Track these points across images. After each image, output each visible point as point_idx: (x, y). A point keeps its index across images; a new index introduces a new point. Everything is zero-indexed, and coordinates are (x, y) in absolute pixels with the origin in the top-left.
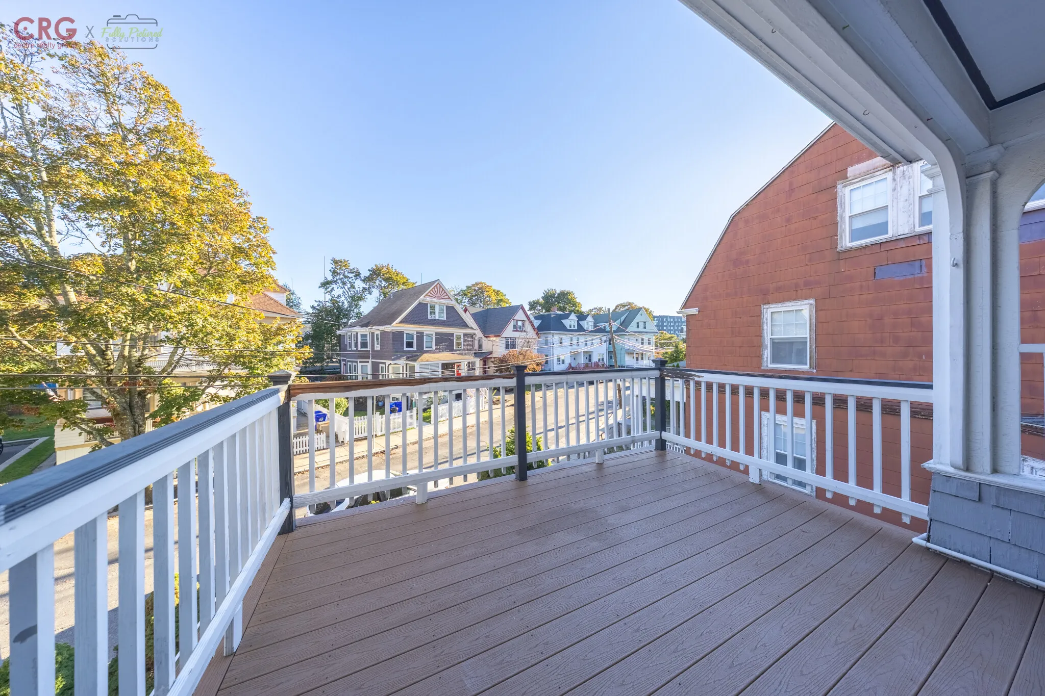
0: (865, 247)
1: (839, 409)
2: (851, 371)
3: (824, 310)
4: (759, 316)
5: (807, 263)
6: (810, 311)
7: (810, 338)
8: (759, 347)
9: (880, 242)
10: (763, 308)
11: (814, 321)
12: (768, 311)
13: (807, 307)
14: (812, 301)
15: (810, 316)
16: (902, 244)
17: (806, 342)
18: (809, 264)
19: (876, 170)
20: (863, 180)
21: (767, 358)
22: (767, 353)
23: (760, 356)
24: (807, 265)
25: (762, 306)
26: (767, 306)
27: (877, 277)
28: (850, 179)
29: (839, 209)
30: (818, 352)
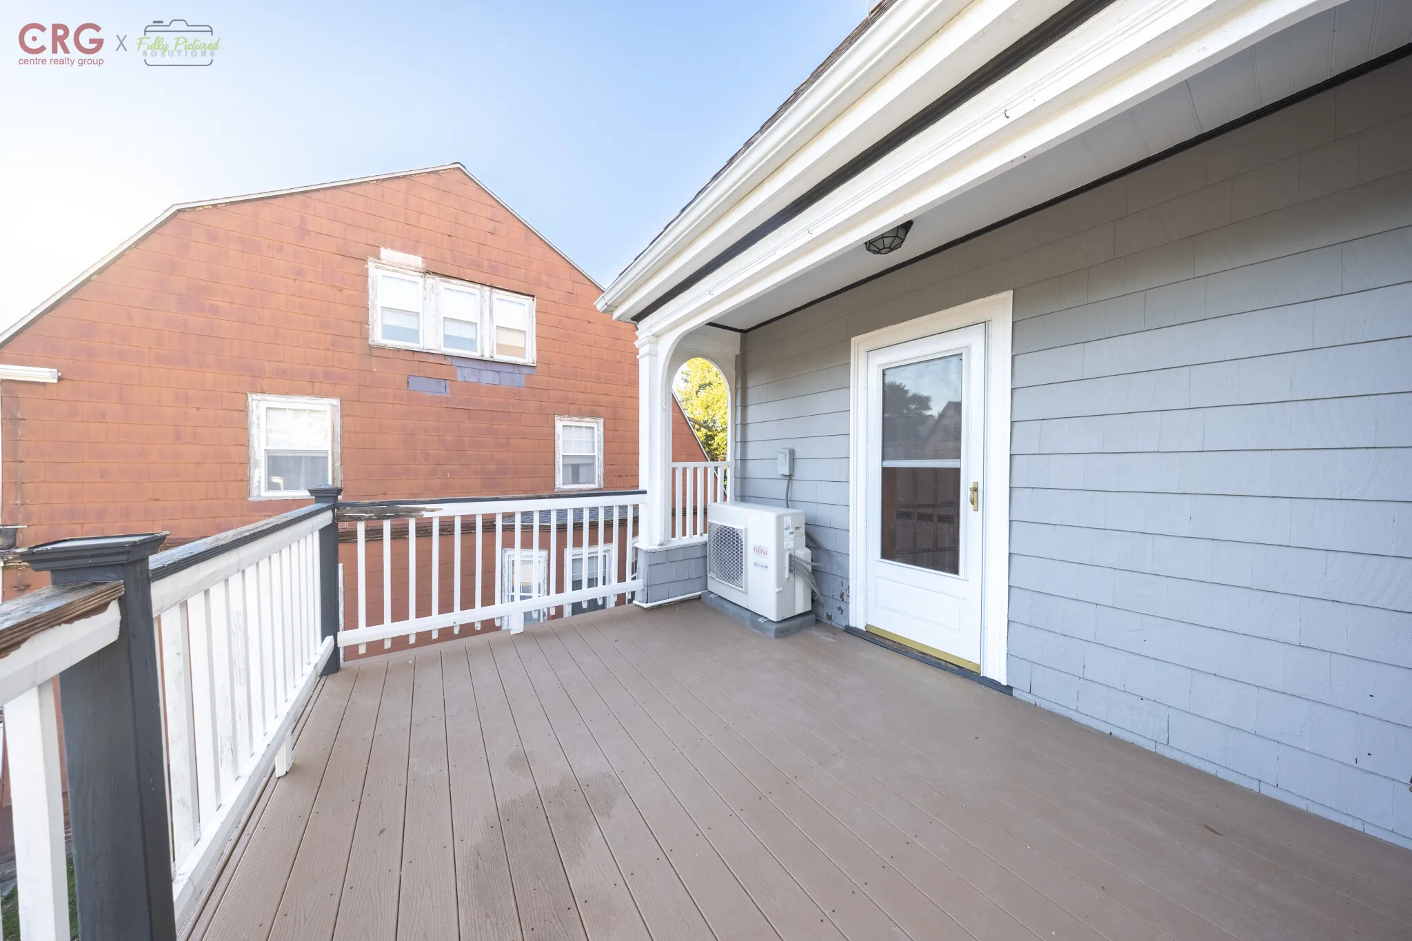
0: (399, 350)
1: (371, 542)
2: (384, 494)
3: (353, 416)
4: (244, 411)
5: (328, 347)
6: (333, 414)
7: (333, 453)
8: (245, 462)
9: (414, 349)
10: (250, 399)
11: (338, 429)
12: (259, 406)
13: (329, 409)
14: (336, 402)
15: (333, 422)
16: (432, 359)
17: (327, 458)
18: (331, 348)
19: (407, 268)
20: (396, 271)
21: (259, 482)
22: (259, 475)
23: (246, 480)
24: (328, 349)
25: (249, 395)
26: (260, 397)
27: (410, 388)
28: (383, 262)
29: (370, 291)
30: (344, 472)
